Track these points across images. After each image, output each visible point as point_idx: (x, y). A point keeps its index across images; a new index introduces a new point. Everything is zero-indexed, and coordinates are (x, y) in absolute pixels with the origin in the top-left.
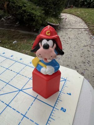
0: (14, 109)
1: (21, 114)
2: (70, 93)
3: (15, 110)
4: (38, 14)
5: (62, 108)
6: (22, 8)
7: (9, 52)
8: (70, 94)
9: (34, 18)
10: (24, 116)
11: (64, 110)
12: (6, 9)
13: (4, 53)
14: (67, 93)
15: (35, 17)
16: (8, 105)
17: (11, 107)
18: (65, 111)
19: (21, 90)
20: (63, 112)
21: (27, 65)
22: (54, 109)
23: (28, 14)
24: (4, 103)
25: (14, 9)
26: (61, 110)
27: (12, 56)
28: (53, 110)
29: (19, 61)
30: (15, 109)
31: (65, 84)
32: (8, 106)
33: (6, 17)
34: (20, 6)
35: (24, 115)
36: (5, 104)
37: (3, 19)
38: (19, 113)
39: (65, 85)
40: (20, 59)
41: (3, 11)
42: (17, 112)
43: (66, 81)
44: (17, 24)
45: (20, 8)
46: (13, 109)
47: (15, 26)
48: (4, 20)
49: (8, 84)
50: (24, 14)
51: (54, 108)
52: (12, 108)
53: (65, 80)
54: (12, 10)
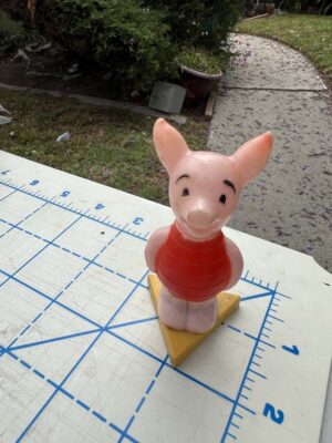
0: (85, 403)
1: (111, 425)
2: (295, 347)
3: (88, 408)
4: (147, 37)
5: (269, 408)
6: (88, 15)
7: (54, 179)
8: (295, 351)
9: (131, 49)
10: (124, 434)
11: (277, 416)
12: (33, 16)
13: (35, 182)
14: (284, 347)
15: (135, 46)
16: (59, 388)
17: (72, 397)
18: (280, 420)
19: (106, 329)
20: (274, 423)
21: (122, 231)
22: (239, 410)
23: (112, 35)
24: (43, 377)
25: (60, 19)
26: (265, 414)
27: (64, 195)
28: (233, 413)
29: (93, 213)
30: (88, 405)
31: (273, 307)
32: (59, 392)
33: (33, 48)
34: (84, 5)
35: (123, 429)
36: (49, 381)
37: (21, 53)
38: (104, 420)
39: (271, 313)
40: (97, 208)
41: (21, 23)
42: (95, 417)
43: (276, 296)
44: (71, 70)
45: (84, 14)
46: (79, 402)
47: (66, 78)
48: (26, 57)
49: (54, 301)
50: (96, 35)
51: (238, 408)
52: (74, 402)
53: (273, 293)
54: (56, 20)
